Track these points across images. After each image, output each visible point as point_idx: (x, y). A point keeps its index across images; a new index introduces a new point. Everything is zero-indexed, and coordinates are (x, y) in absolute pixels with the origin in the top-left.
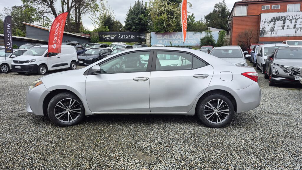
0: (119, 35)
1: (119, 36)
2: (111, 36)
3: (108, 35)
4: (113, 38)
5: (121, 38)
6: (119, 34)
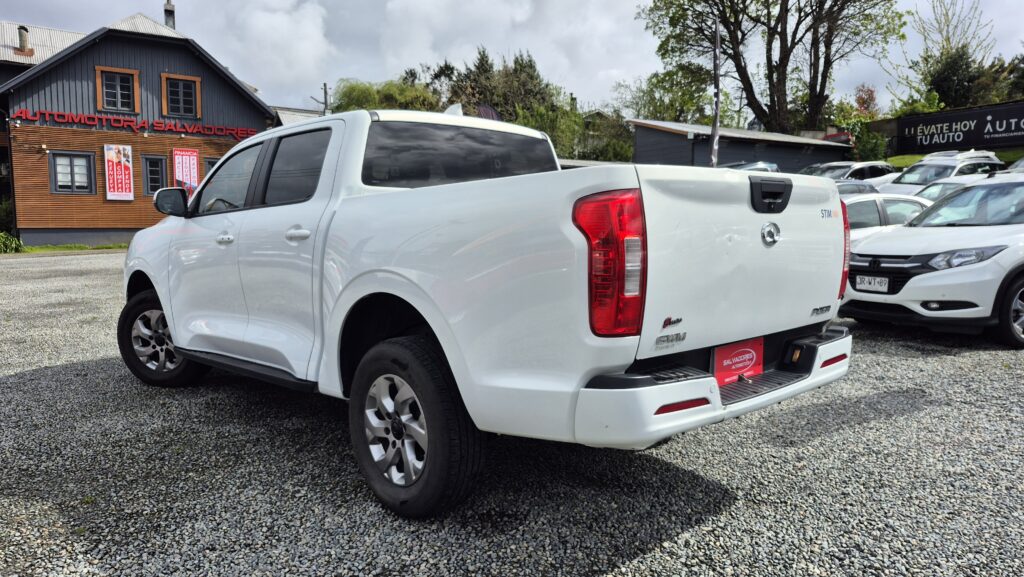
0: (988, 122)
1: (989, 126)
2: (950, 130)
3: (939, 126)
4: (959, 137)
5: (995, 132)
6: (989, 118)
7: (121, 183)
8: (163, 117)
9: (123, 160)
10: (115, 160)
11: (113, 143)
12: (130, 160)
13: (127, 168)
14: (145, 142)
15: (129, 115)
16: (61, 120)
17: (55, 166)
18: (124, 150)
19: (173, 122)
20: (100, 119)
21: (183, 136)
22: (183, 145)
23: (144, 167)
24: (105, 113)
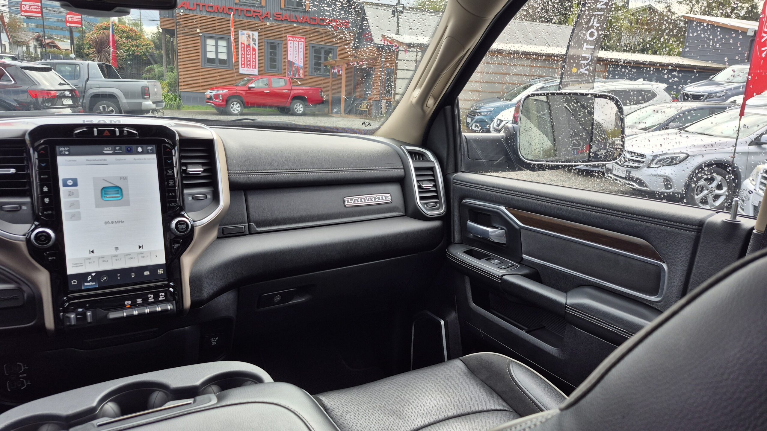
7: (250, 61)
8: (282, 9)
9: (252, 43)
10: (246, 43)
11: (244, 29)
12: (257, 43)
13: (254, 50)
14: (267, 29)
15: (257, 7)
16: (210, 9)
17: (205, 45)
18: (253, 35)
19: (288, 13)
20: (237, 10)
21: (295, 25)
22: (294, 33)
23: (266, 48)
24: (241, 5)
